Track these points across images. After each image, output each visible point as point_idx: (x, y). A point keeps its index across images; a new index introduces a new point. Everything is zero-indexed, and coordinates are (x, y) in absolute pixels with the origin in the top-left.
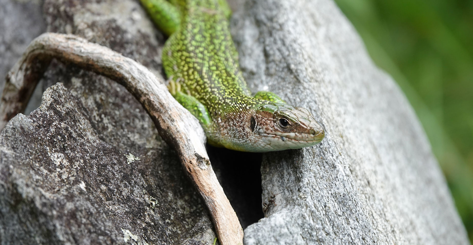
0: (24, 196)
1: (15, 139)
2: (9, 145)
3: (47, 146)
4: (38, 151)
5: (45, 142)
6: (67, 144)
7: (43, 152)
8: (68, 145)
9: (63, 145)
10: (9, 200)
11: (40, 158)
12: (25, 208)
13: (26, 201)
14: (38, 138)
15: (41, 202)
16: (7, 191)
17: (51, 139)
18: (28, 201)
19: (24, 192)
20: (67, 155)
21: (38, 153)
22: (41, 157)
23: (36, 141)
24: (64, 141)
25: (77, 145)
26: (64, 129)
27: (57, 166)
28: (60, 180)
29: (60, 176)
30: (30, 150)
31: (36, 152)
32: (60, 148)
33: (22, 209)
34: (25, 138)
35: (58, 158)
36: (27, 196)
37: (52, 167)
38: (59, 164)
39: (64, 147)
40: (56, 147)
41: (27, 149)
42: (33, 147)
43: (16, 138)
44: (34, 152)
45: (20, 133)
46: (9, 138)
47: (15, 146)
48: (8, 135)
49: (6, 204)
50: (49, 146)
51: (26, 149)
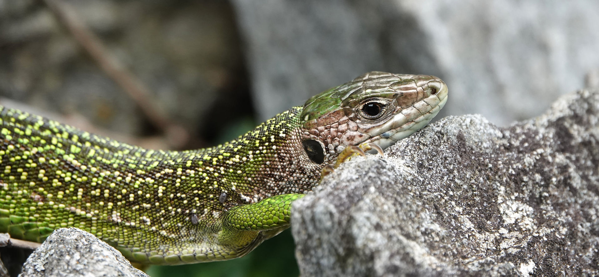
0: (359, 243)
1: (434, 153)
2: (416, 159)
3: (501, 184)
4: (474, 186)
5: (499, 177)
6: (548, 192)
7: (486, 192)
8: (550, 195)
9: (540, 193)
10: (336, 245)
11: (474, 200)
12: (358, 266)
13: (361, 253)
14: (487, 166)
15: (388, 263)
16: (336, 226)
17: (518, 174)
18: (364, 253)
19: (362, 235)
20: (541, 212)
21: (473, 191)
22: (477, 199)
23: (479, 168)
24: (547, 186)
25: (576, 202)
26: (558, 168)
27: (505, 223)
28: (494, 248)
29: (497, 242)
30: (456, 180)
31: (471, 186)
32: (532, 197)
33: (354, 268)
34: (458, 157)
35: (517, 211)
36: (365, 246)
37: (493, 223)
38: (513, 221)
39: (541, 196)
40: (523, 192)
41: (452, 176)
42: (468, 176)
43: (437, 152)
44: (465, 187)
45: (452, 145)
46: (422, 147)
47: (426, 164)
48: (422, 142)
49: (330, 251)
50: (507, 184)
51: (449, 177)
